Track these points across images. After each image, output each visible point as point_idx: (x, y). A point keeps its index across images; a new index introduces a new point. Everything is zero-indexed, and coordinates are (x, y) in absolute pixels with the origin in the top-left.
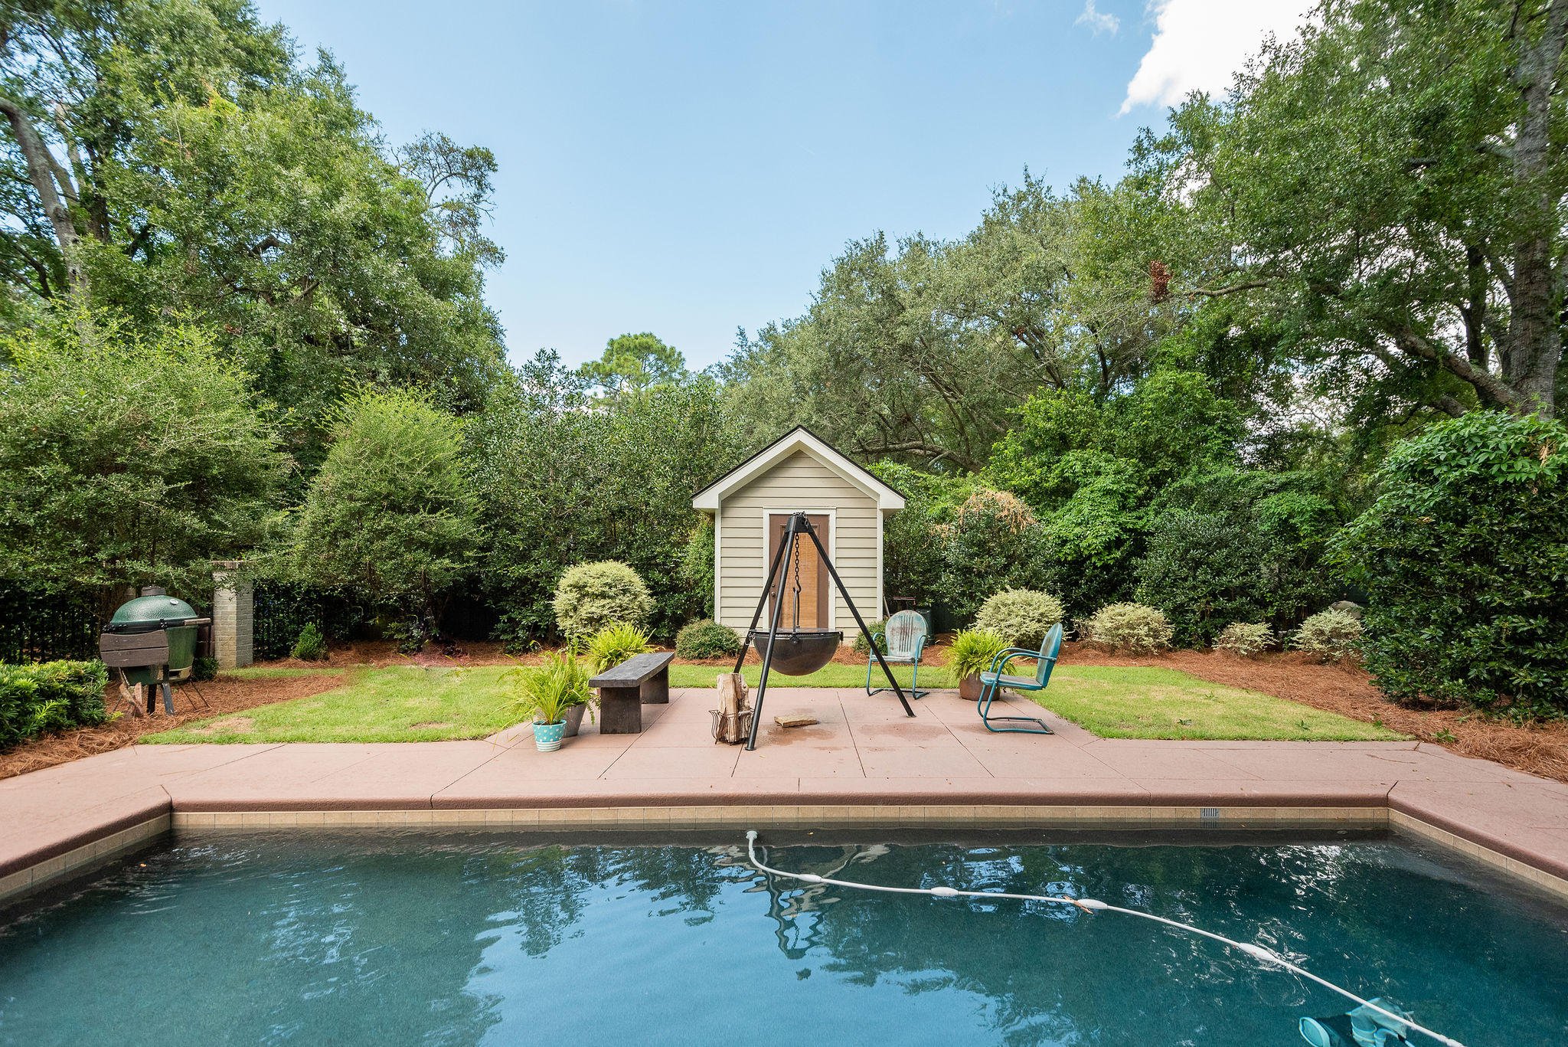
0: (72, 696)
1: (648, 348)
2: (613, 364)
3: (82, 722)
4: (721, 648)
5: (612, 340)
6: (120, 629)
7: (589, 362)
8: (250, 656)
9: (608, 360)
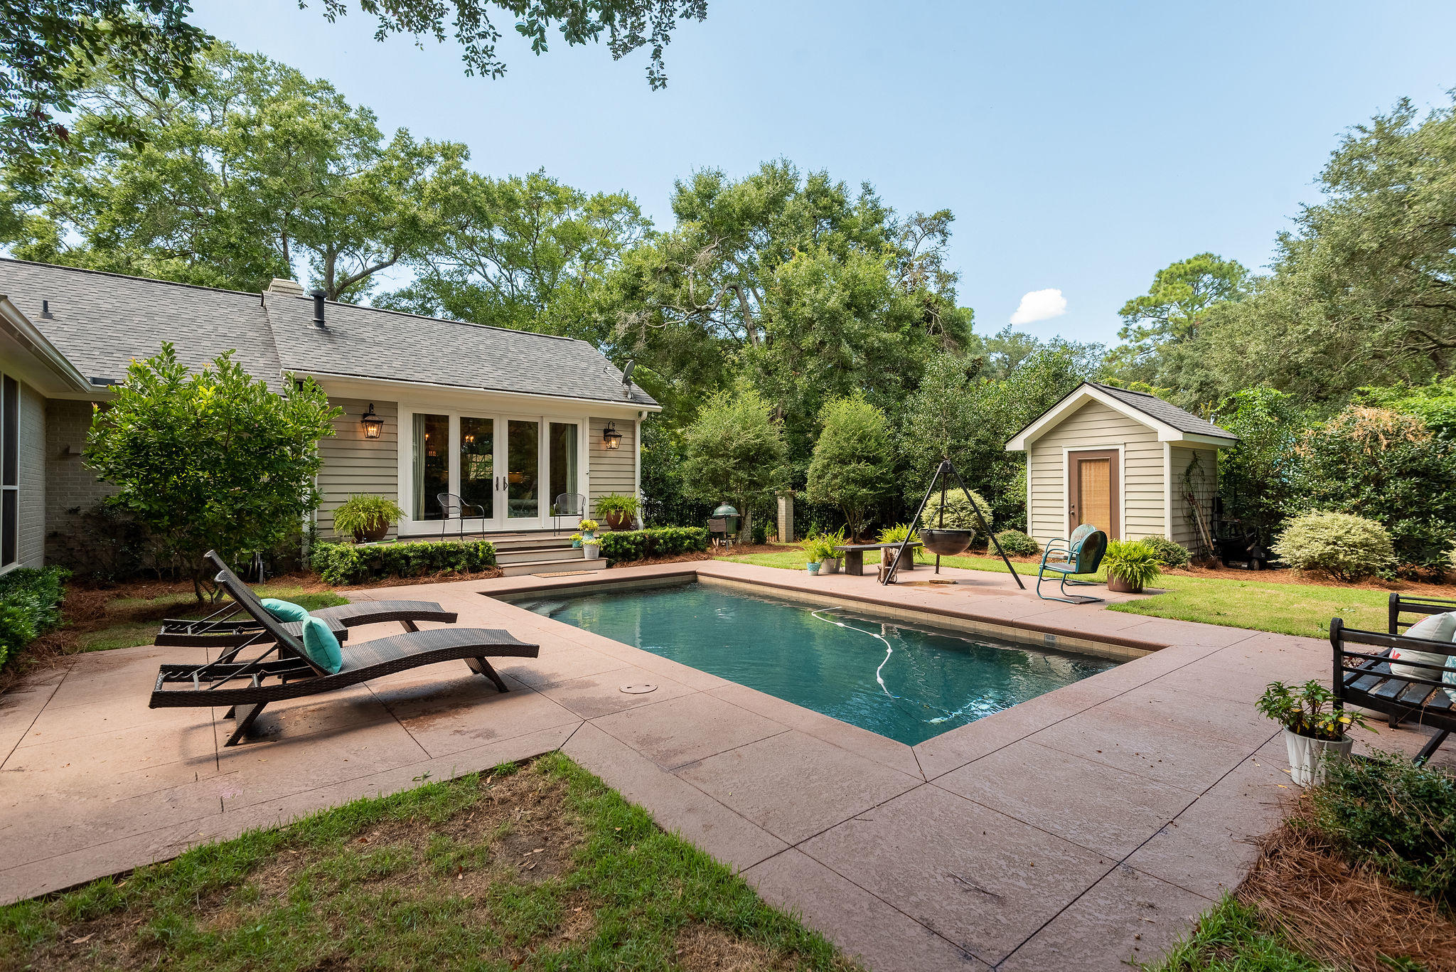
0: (695, 539)
1: (1202, 271)
2: (1160, 296)
3: (699, 549)
4: (1014, 549)
5: (1161, 272)
6: (715, 518)
7: (1133, 299)
8: (792, 537)
9: (1155, 291)
